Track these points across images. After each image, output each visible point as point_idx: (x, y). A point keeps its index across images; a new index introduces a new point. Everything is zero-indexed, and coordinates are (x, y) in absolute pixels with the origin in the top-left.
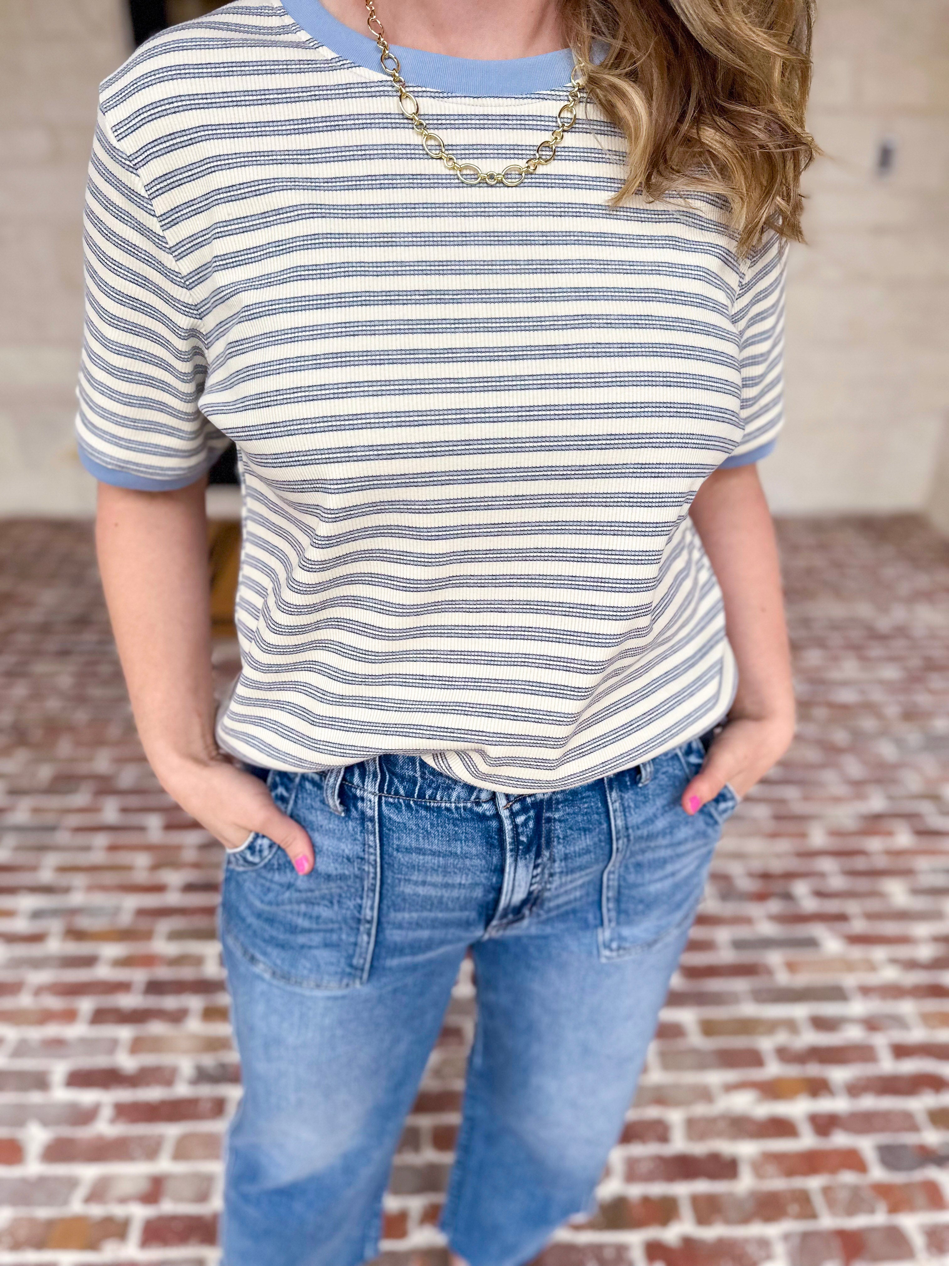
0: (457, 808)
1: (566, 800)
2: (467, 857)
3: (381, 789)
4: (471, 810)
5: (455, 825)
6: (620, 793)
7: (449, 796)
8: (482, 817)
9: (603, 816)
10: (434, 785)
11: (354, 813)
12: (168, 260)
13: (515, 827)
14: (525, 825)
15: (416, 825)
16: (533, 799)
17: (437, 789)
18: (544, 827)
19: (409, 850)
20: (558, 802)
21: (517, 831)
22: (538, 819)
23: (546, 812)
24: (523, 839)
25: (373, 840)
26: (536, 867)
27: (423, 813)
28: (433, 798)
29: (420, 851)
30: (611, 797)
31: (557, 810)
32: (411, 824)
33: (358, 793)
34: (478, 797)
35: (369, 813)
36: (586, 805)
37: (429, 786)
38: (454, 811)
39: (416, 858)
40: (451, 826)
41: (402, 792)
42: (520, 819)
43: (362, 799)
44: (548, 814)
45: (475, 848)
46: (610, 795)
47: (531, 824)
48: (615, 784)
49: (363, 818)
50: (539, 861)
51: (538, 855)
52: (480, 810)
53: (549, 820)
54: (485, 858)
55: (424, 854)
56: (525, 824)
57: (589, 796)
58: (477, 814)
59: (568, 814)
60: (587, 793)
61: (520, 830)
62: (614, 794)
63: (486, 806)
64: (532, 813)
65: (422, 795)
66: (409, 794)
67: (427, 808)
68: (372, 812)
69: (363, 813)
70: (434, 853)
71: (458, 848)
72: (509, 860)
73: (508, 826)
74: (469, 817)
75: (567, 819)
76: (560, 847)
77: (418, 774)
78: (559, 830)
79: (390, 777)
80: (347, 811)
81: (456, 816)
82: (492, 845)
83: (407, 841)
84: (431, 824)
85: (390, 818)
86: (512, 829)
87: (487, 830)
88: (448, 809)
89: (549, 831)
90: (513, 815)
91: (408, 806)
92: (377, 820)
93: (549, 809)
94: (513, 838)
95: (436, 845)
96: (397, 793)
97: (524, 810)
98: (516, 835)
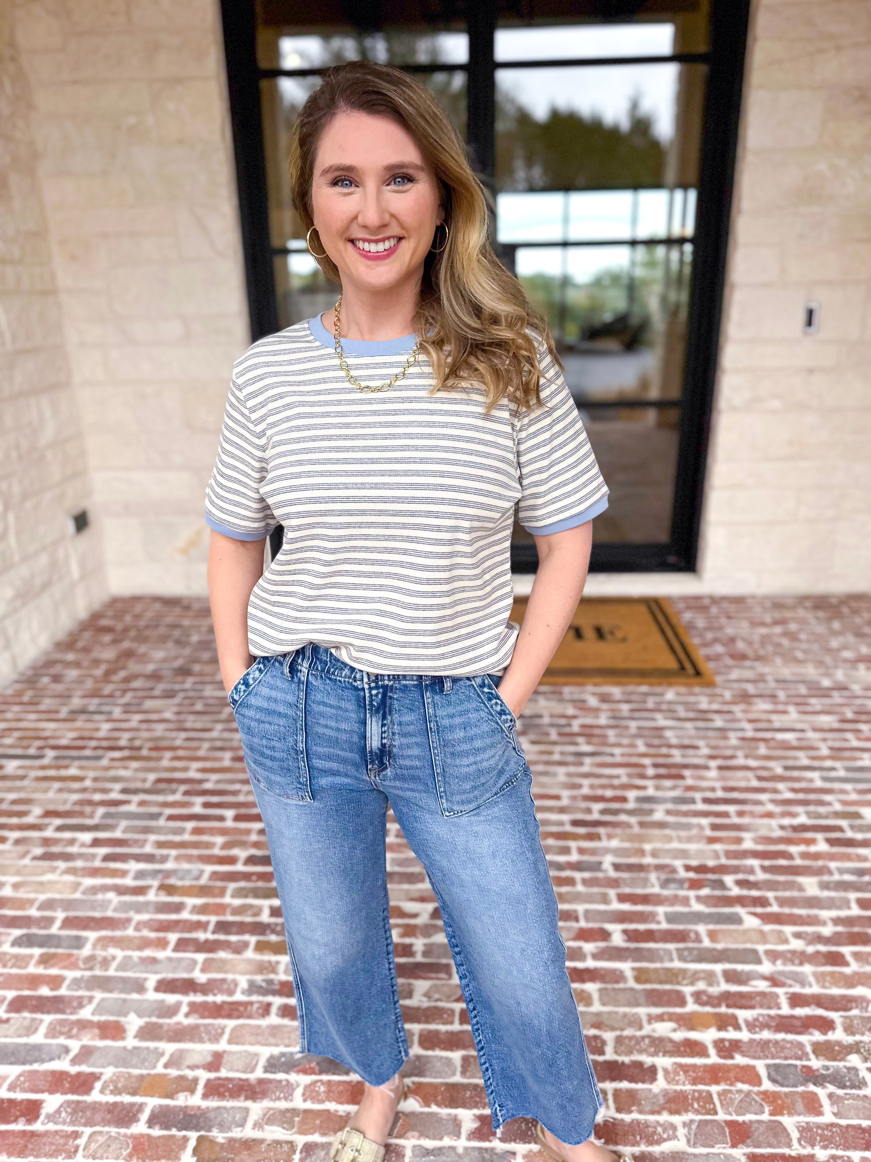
0: (345, 681)
1: (400, 689)
2: (347, 712)
3: (310, 666)
4: (351, 683)
5: (342, 691)
6: (432, 695)
7: (341, 673)
8: (356, 689)
9: (422, 705)
10: (335, 666)
11: (296, 680)
13: (371, 695)
15: (324, 688)
16: (382, 683)
17: (336, 668)
18: (388, 702)
19: (319, 703)
20: (396, 689)
22: (384, 695)
23: (389, 692)
24: (374, 704)
25: (302, 695)
26: (383, 725)
27: (328, 681)
28: (333, 674)
29: (325, 704)
30: (426, 695)
31: (395, 693)
32: (321, 687)
33: (299, 668)
34: (355, 677)
35: (302, 679)
36: (411, 695)
37: (333, 667)
38: (343, 682)
39: (322, 708)
40: (340, 691)
41: (319, 669)
42: (374, 692)
43: (301, 671)
44: (390, 694)
45: (351, 706)
46: (426, 693)
47: (380, 696)
48: (429, 688)
49: (300, 682)
50: (385, 722)
51: (384, 718)
52: (355, 684)
53: (391, 698)
54: (356, 713)
56: (377, 695)
57: (414, 691)
58: (354, 686)
59: (401, 697)
60: (412, 688)
61: (373, 698)
62: (428, 693)
63: (359, 682)
64: (381, 690)
65: (328, 672)
66: (323, 670)
67: (330, 679)
68: (304, 679)
69: (300, 679)
70: (331, 706)
71: (343, 704)
72: (368, 716)
73: (367, 695)
74: (350, 687)
75: (400, 700)
76: (397, 716)
77: (328, 659)
78: (396, 705)
79: (316, 660)
80: (292, 677)
81: (344, 686)
82: (360, 706)
83: (319, 697)
84: (331, 688)
85: (312, 683)
87: (358, 696)
88: (340, 681)
89: (391, 704)
90: (371, 689)
91: (321, 677)
92: (305, 684)
93: (391, 691)
94: (369, 701)
95: (333, 702)
96: (317, 669)
97: (377, 688)
98: (371, 701)
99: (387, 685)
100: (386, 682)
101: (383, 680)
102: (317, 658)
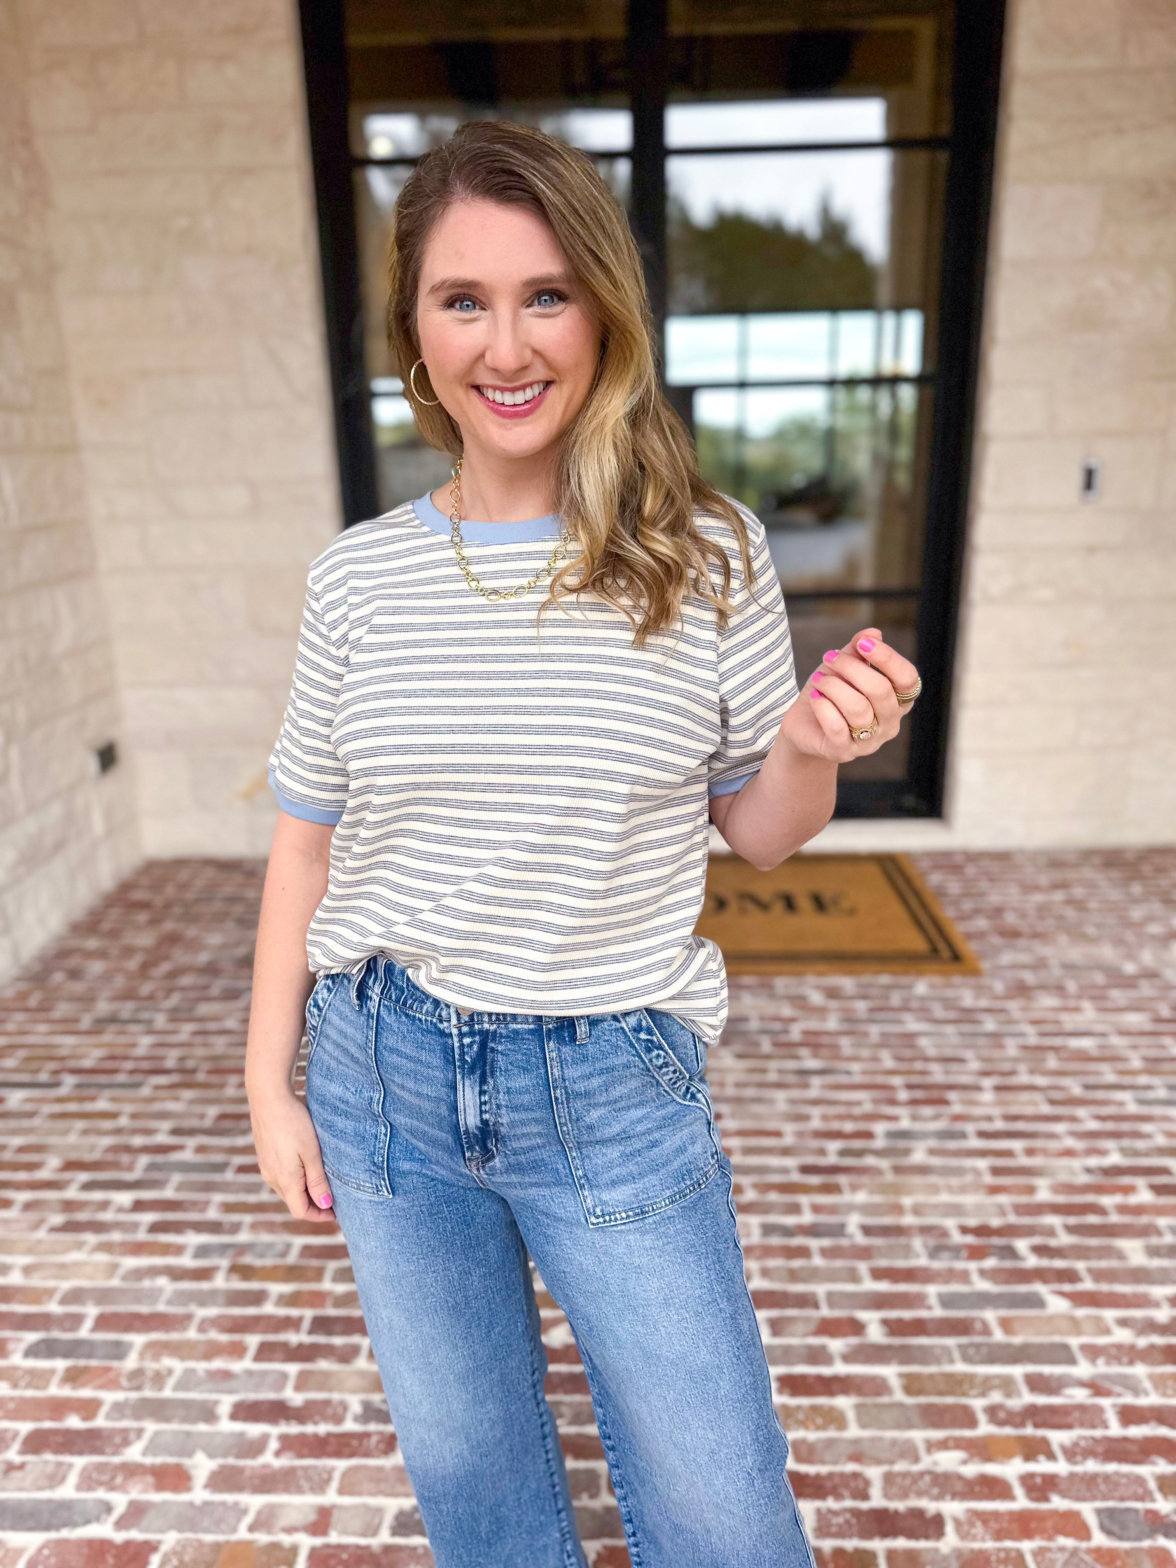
0: (426, 1020)
1: (508, 1037)
2: (430, 1068)
3: (382, 993)
4: (435, 1025)
5: (423, 1035)
6: (557, 1045)
7: (422, 1008)
8: (441, 1033)
9: (541, 1061)
10: (414, 997)
11: (365, 1011)
12: (333, 650)
13: (462, 1046)
14: (470, 1047)
15: (398, 1028)
16: (480, 1027)
17: (415, 1000)
18: (490, 1056)
19: (392, 1050)
20: (501, 1036)
21: (463, 1050)
22: (483, 1046)
23: (491, 1042)
24: (468, 1058)
25: (372, 1035)
26: (482, 1093)
27: (404, 1018)
28: (411, 1007)
29: (399, 1053)
30: (548, 1046)
31: (500, 1043)
32: (395, 1026)
33: (370, 993)
34: (440, 1016)
35: (372, 1010)
36: (525, 1047)
37: (411, 997)
38: (424, 1022)
40: (419, 1035)
41: (393, 998)
42: (467, 1040)
43: (371, 998)
44: (493, 1045)
45: (435, 1060)
46: (548, 1044)
47: (475, 1047)
48: (553, 1035)
49: (369, 1016)
50: (485, 1088)
51: (483, 1081)
52: (441, 1026)
53: (493, 1050)
54: (443, 1072)
55: (401, 1057)
56: (470, 1045)
57: (529, 1039)
58: (438, 1029)
59: (509, 1050)
60: (527, 1036)
61: (466, 1050)
62: (551, 1044)
63: (444, 1024)
64: (477, 1038)
65: (404, 1004)
66: (398, 1001)
67: (407, 1015)
68: (374, 1011)
69: (369, 1011)
70: (408, 1057)
71: (424, 1056)
72: (459, 1077)
73: (457, 1045)
74: (433, 1030)
75: (508, 1055)
76: (503, 1079)
77: (405, 986)
78: (501, 1062)
79: (390, 985)
80: (361, 1006)
81: (425, 1027)
82: (448, 1060)
83: (392, 1041)
84: (408, 1030)
85: (383, 1018)
86: (459, 1047)
87: (444, 1045)
88: (420, 1020)
89: (493, 1061)
90: (461, 1035)
91: (395, 1010)
92: (375, 1017)
93: (494, 1040)
94: (460, 1055)
95: (409, 1049)
96: (390, 998)
97: (472, 1034)
98: (462, 1054)
99: (488, 1031)
100: (486, 1026)
101: (481, 1022)
102: (392, 982)
